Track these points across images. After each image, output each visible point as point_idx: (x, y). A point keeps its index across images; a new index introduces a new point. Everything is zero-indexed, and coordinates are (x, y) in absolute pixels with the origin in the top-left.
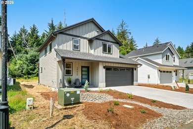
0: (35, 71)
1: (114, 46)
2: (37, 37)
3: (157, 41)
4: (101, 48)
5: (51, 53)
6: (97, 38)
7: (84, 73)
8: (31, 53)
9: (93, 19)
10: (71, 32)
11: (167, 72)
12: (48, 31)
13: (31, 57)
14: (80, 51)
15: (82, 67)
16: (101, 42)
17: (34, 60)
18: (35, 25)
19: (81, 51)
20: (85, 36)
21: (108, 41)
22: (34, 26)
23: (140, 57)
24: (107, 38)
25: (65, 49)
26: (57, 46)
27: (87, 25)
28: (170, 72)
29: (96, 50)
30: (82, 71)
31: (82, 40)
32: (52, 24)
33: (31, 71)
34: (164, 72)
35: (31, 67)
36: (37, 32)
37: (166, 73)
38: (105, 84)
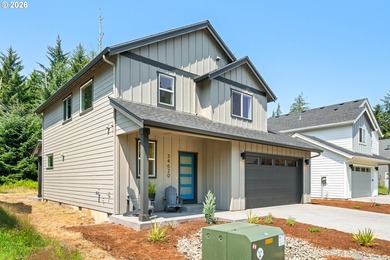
0: (19, 165)
1: (255, 101)
2: (19, 80)
3: (300, 101)
4: (228, 104)
5: (90, 115)
6: (218, 76)
7: (184, 170)
8: (9, 120)
9: (208, 23)
10: (152, 55)
11: (363, 170)
12: (48, 66)
13: (7, 128)
14: (174, 108)
15: (181, 153)
16: (228, 86)
17: (16, 136)
18: (14, 49)
19: (179, 109)
20: (187, 69)
21: (244, 87)
22: (11, 52)
23: (300, 132)
24: (241, 77)
25: (137, 100)
26: (115, 90)
27: (192, 39)
28: (368, 170)
29: (217, 110)
30: (180, 165)
31: (180, 78)
32: (59, 51)
33: (8, 166)
34: (358, 169)
35: (6, 155)
36: (20, 69)
37: (360, 172)
38: (244, 201)
